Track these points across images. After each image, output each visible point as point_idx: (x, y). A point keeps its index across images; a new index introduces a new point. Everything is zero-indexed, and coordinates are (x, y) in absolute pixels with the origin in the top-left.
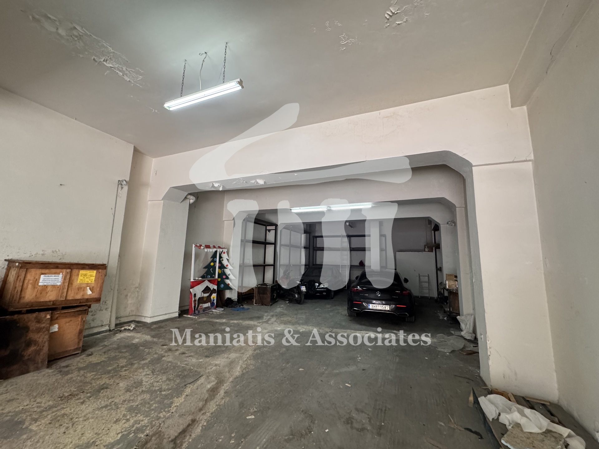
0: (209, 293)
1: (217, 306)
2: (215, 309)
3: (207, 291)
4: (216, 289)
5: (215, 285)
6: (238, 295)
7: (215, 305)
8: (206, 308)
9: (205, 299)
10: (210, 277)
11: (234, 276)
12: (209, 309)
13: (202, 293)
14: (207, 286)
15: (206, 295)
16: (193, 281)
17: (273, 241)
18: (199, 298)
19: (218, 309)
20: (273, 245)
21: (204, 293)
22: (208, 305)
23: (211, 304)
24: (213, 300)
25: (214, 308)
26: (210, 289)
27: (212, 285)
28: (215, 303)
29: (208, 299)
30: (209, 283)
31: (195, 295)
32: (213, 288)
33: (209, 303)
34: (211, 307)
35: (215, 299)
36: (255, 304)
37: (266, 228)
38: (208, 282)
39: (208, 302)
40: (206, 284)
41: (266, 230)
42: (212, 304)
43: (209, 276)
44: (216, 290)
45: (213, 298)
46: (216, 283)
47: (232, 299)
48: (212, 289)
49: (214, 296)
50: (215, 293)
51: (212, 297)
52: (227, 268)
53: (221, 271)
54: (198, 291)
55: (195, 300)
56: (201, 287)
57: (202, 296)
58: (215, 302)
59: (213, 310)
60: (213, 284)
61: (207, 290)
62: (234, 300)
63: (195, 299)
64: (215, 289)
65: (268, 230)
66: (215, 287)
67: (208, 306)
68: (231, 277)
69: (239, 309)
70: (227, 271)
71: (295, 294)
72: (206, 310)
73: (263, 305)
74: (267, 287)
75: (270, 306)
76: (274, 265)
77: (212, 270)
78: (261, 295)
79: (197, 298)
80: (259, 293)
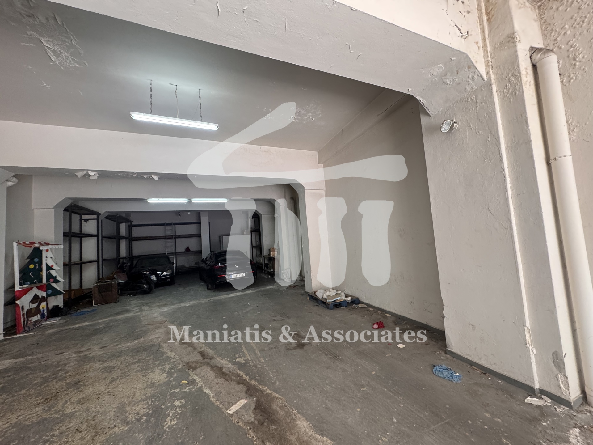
0: (38, 303)
1: (48, 317)
2: (46, 320)
3: (35, 301)
4: (46, 297)
5: (44, 291)
6: (64, 301)
7: (46, 316)
8: (36, 321)
9: (33, 311)
12: (39, 323)
13: (31, 304)
14: (36, 295)
15: (35, 306)
16: (19, 289)
17: (94, 232)
18: (28, 311)
19: (50, 319)
20: (96, 238)
21: (32, 304)
22: (37, 317)
23: (40, 316)
24: (43, 311)
25: (44, 320)
26: (38, 296)
27: (40, 291)
28: (46, 314)
29: (37, 311)
30: (38, 290)
31: (23, 307)
32: (42, 296)
33: (39, 315)
34: (41, 319)
35: (45, 308)
36: (95, 305)
37: (81, 217)
39: (37, 314)
40: (35, 291)
41: (81, 219)
42: (42, 315)
43: (29, 283)
45: (43, 308)
46: (45, 289)
47: (59, 306)
48: (40, 297)
49: (43, 305)
50: (44, 302)
51: (41, 307)
52: (53, 270)
54: (25, 302)
55: (23, 314)
56: (29, 297)
57: (30, 308)
58: (45, 312)
59: (45, 323)
60: (42, 291)
61: (36, 299)
62: (62, 307)
63: (23, 312)
64: (44, 297)
65: (83, 219)
66: (44, 294)
67: (37, 319)
68: (59, 278)
69: (82, 313)
70: (53, 273)
71: (144, 285)
72: (37, 324)
73: (106, 304)
74: (112, 283)
75: (118, 302)
76: (98, 261)
77: (31, 274)
78: (103, 294)
79: (25, 311)
80: (100, 292)
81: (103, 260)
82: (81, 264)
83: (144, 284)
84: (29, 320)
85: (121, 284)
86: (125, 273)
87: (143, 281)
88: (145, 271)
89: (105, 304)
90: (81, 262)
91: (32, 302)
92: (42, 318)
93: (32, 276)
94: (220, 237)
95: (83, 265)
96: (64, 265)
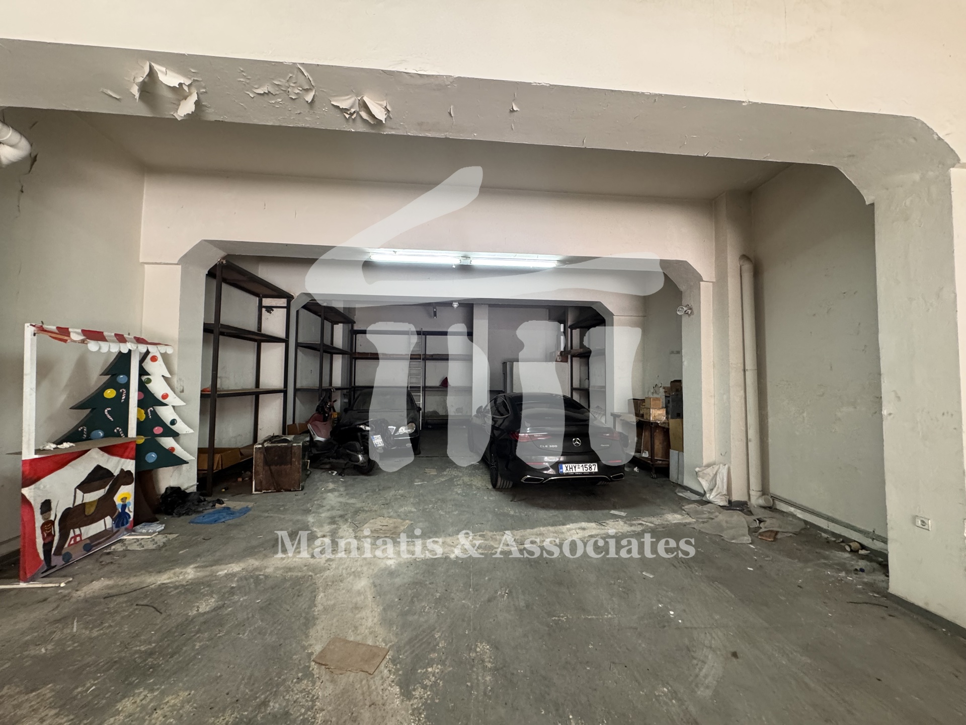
0: (107, 488)
1: (140, 522)
2: (131, 531)
3: (96, 483)
4: (133, 472)
5: (127, 458)
6: (198, 474)
7: (131, 519)
8: (95, 537)
10: (105, 436)
11: (189, 425)
12: (107, 537)
13: (79, 492)
14: (99, 468)
16: (37, 456)
19: (142, 529)
21: (85, 492)
26: (108, 473)
27: (115, 459)
28: (132, 515)
29: (105, 507)
30: (106, 455)
32: (122, 470)
33: (108, 519)
34: (115, 530)
35: (131, 500)
36: (256, 491)
38: (102, 453)
39: (103, 517)
40: (95, 458)
42: (120, 519)
43: (101, 434)
44: (132, 474)
46: (133, 453)
47: (183, 488)
48: (116, 473)
49: (126, 492)
51: (117, 499)
52: (165, 405)
53: (146, 413)
54: (59, 488)
56: (72, 474)
57: (78, 502)
58: (131, 510)
59: (125, 537)
60: (121, 457)
61: (98, 477)
62: (188, 491)
64: (129, 472)
66: (130, 465)
67: (103, 529)
68: (180, 427)
69: (216, 516)
70: (166, 414)
71: (358, 454)
72: (99, 544)
73: (279, 491)
74: (292, 446)
75: (302, 490)
76: (284, 391)
77: (108, 411)
78: (273, 468)
79: (57, 513)
80: (267, 463)
81: (296, 390)
82: (256, 395)
83: (358, 452)
84: (72, 534)
85: (319, 444)
86: (328, 422)
87: (358, 445)
88: (362, 424)
89: (277, 492)
90: (257, 390)
91: (86, 486)
92: (117, 526)
93: (109, 417)
94: (504, 364)
95: (261, 396)
96: (203, 396)
